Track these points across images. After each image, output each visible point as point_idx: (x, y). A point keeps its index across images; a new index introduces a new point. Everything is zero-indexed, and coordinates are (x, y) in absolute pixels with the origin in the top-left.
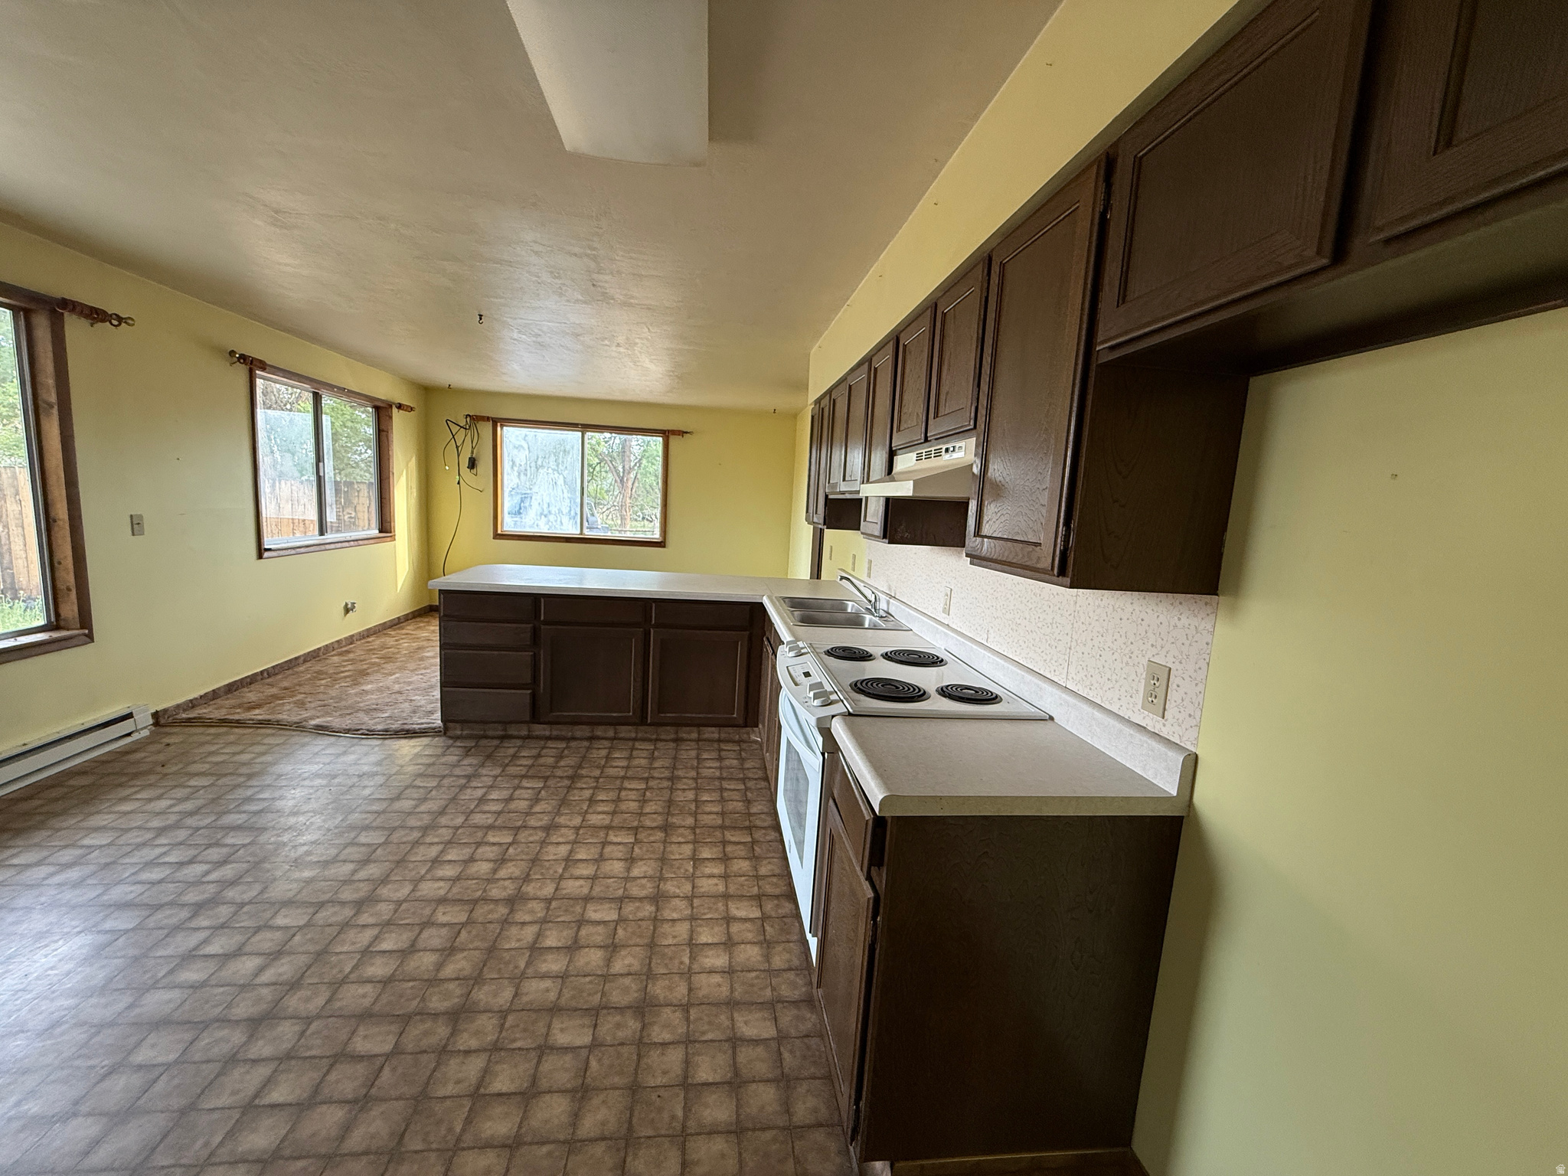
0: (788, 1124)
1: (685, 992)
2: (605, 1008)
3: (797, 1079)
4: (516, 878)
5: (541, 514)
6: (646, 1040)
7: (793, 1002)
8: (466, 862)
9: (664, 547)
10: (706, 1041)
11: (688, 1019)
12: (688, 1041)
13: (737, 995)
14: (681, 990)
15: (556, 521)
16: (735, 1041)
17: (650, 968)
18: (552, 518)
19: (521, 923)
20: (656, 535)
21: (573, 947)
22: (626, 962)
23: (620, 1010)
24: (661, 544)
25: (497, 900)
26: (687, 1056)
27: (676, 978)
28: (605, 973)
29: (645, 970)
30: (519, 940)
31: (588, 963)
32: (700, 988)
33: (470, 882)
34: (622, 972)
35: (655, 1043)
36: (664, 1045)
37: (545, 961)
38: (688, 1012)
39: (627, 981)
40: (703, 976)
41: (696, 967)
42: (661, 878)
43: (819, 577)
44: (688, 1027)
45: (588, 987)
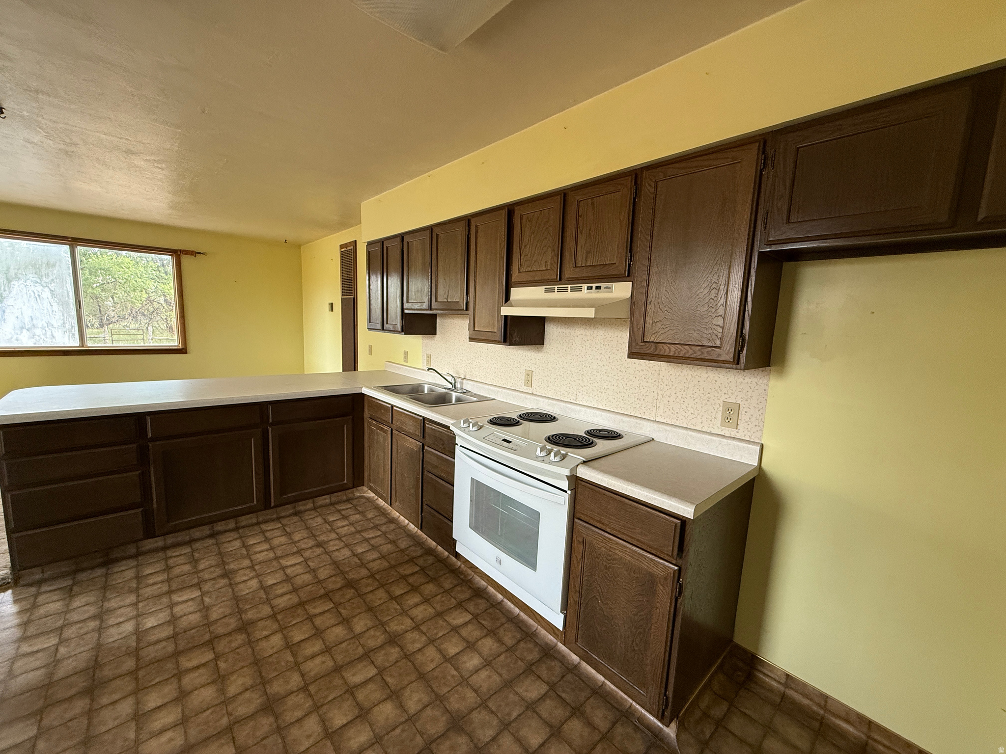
0: (600, 735)
1: (474, 694)
2: (432, 742)
3: (581, 705)
4: (252, 687)
5: (22, 328)
6: (480, 745)
7: (539, 661)
8: (176, 700)
9: (186, 353)
10: (516, 718)
11: (492, 712)
12: (505, 726)
13: (506, 676)
14: (470, 695)
15: (45, 334)
16: (531, 707)
17: (436, 693)
18: (38, 332)
19: (296, 721)
20: (174, 341)
21: (363, 714)
22: (416, 699)
23: (444, 736)
24: (182, 351)
25: (252, 715)
26: (514, 736)
27: (460, 688)
28: (407, 717)
29: (434, 697)
30: (308, 737)
31: (387, 718)
32: (481, 686)
33: (205, 715)
34: (418, 708)
35: (488, 743)
36: (494, 739)
37: (350, 739)
38: (487, 707)
39: (429, 712)
40: (474, 677)
41: (466, 674)
42: (383, 624)
43: (355, 368)
44: (498, 717)
45: (404, 735)
